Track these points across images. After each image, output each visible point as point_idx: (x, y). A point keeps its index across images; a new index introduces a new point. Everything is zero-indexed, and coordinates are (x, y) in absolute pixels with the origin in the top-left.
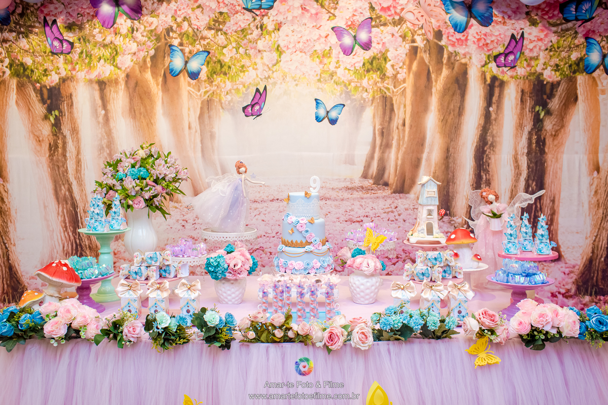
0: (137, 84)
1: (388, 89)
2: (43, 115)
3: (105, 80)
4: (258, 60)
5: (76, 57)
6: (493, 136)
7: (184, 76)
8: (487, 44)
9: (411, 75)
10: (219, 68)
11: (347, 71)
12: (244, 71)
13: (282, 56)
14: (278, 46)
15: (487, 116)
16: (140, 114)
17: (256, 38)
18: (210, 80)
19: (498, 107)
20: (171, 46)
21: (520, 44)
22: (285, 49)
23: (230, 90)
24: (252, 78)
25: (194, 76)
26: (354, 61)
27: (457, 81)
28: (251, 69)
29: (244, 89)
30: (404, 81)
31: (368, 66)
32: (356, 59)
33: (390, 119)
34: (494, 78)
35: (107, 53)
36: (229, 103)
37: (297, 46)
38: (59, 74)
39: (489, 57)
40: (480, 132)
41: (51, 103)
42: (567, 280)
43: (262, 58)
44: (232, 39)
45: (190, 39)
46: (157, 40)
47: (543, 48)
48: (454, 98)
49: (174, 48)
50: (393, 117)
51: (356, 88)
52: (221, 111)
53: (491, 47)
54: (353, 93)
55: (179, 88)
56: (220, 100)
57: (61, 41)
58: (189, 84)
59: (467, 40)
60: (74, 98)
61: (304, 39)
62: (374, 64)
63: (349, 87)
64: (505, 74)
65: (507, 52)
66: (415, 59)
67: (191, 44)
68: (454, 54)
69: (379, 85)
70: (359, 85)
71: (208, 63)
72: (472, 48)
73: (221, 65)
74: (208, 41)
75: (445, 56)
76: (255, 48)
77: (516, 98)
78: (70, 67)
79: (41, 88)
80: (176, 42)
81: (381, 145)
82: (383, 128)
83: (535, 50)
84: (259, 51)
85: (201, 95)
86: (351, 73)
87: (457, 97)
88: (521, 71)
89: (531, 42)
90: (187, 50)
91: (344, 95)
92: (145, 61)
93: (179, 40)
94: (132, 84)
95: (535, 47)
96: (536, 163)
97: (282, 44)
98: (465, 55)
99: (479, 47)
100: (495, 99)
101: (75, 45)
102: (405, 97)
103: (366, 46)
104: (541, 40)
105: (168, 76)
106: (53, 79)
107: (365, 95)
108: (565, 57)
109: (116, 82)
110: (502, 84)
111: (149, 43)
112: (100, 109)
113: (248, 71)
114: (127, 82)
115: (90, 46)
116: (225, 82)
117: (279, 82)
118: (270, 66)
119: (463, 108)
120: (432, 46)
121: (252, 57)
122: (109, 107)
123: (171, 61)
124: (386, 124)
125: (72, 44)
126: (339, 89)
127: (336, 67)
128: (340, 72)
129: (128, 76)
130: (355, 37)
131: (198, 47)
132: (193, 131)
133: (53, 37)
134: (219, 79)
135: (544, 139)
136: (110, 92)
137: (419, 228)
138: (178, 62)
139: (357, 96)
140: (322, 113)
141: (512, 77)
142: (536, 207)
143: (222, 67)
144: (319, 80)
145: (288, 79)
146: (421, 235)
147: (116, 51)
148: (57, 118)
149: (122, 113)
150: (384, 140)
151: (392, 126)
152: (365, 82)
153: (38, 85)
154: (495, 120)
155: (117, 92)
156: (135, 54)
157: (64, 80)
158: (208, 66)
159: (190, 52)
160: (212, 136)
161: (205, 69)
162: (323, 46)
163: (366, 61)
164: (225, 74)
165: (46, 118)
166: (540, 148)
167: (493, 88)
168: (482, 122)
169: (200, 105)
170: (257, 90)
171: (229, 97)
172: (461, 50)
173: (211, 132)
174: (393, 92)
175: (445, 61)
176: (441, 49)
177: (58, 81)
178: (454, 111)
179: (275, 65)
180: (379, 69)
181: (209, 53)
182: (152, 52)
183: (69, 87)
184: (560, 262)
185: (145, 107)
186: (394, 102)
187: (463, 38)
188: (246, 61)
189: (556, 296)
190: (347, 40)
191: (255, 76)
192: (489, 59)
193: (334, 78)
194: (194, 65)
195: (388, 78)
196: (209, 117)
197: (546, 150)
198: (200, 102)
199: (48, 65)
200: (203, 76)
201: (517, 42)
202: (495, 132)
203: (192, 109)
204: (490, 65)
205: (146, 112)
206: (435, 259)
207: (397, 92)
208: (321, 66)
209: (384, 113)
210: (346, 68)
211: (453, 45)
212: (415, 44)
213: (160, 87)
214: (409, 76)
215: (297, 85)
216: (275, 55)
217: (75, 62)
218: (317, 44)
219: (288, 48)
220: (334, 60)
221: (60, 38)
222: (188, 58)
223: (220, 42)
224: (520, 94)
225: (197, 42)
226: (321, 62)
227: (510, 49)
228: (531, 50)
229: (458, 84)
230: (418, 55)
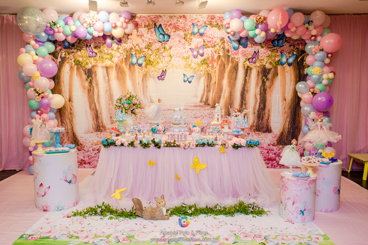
0: (119, 68)
1: (210, 71)
2: (86, 79)
3: (108, 66)
4: (163, 60)
5: (98, 58)
6: (247, 88)
7: (137, 65)
8: (246, 54)
9: (218, 66)
10: (149, 63)
11: (195, 64)
12: (158, 64)
13: (172, 59)
14: (171, 55)
15: (245, 80)
16: (121, 79)
17: (163, 52)
18: (146, 67)
19: (249, 77)
20: (132, 54)
21: (257, 54)
22: (173, 56)
23: (153, 71)
24: (161, 66)
25: (140, 65)
26: (197, 60)
27: (234, 68)
28: (161, 63)
29: (158, 70)
30: (215, 68)
31: (202, 62)
32: (198, 60)
33: (210, 81)
34: (248, 67)
35: (109, 57)
36: (153, 75)
37: (177, 55)
38: (92, 64)
39: (246, 59)
40: (242, 86)
41: (89, 74)
42: (274, 139)
43: (165, 59)
44: (154, 52)
45: (139, 52)
46: (127, 52)
47: (266, 56)
48: (233, 74)
49: (133, 55)
50: (211, 81)
51: (198, 70)
52: (150, 78)
53: (247, 55)
54: (197, 72)
55: (135, 69)
56: (149, 74)
57: (92, 52)
58: (139, 68)
59: (238, 53)
60: (97, 73)
61: (180, 52)
62: (205, 62)
63: (196, 70)
64: (252, 65)
65: (253, 57)
66: (220, 60)
67: (139, 54)
68: (234, 58)
69: (207, 69)
70: (199, 69)
71: (145, 61)
72: (240, 56)
73: (150, 61)
74: (145, 53)
75: (230, 59)
76: (162, 56)
77: (256, 74)
78: (95, 62)
79: (85, 69)
80: (134, 53)
81: (207, 91)
82: (208, 85)
83: (263, 57)
84: (164, 57)
85: (143, 72)
86: (197, 65)
87: (235, 73)
88: (258, 64)
89: (261, 54)
90: (138, 56)
91: (194, 73)
92: (122, 60)
93: (135, 52)
94: (118, 68)
95: (263, 55)
96: (263, 98)
97: (172, 54)
98: (237, 58)
99: (243, 55)
100: (248, 74)
101: (97, 54)
102: (216, 74)
103: (202, 55)
104: (265, 53)
105: (131, 65)
106: (89, 66)
107: (201, 73)
108: (273, 60)
109: (112, 67)
110: (251, 69)
111: (124, 53)
112: (106, 77)
113: (159, 64)
114: (116, 67)
115: (103, 54)
116: (151, 68)
117: (171, 68)
118: (168, 62)
119: (237, 78)
120: (226, 55)
121: (161, 59)
122: (109, 76)
123: (132, 60)
124: (209, 83)
125: (96, 54)
126: (192, 70)
127: (191, 63)
128: (192, 64)
129: (116, 65)
130: (198, 52)
131: (142, 55)
132: (140, 85)
133: (90, 51)
134: (149, 67)
135: (266, 89)
136: (110, 71)
137: (215, 120)
138: (134, 60)
139: (198, 73)
140: (186, 79)
141: (254, 66)
142: (263, 113)
143: (150, 62)
144: (185, 67)
145: (174, 67)
146: (215, 122)
147: (112, 56)
148: (91, 80)
149: (114, 78)
150: (208, 89)
151: (211, 84)
152: (201, 68)
153: (84, 68)
154: (248, 82)
155: (112, 71)
156: (119, 57)
157: (93, 66)
158: (145, 62)
159: (139, 57)
160: (147, 87)
161: (144, 63)
162: (186, 55)
163: (202, 61)
164: (151, 65)
165: (87, 80)
166: (264, 92)
167: (248, 70)
168: (243, 83)
169: (142, 76)
170: (163, 71)
171: (153, 73)
172: (236, 57)
173: (146, 85)
174: (211, 72)
175: (230, 61)
176: (229, 56)
177: (91, 67)
178: (233, 78)
179: (169, 62)
180: (206, 63)
181: (146, 57)
182: (125, 57)
183: (95, 69)
184: (271, 133)
185: (123, 76)
186: (212, 75)
187: (237, 52)
188: (159, 60)
189: (270, 145)
190: (195, 53)
191: (162, 66)
192: (246, 60)
193: (190, 66)
194: (140, 61)
195: (210, 66)
196: (146, 80)
197: (267, 93)
198: (142, 75)
199: (88, 61)
200: (143, 65)
201: (256, 54)
202: (248, 86)
203: (139, 77)
204: (246, 62)
205: (123, 78)
206: (215, 128)
207: (213, 72)
208: (186, 62)
209: (208, 79)
210: (195, 63)
211: (233, 55)
212: (219, 55)
213: (128, 69)
214: (217, 66)
215: (177, 69)
216: (169, 58)
217: (97, 60)
218: (184, 54)
219: (174, 56)
220: (190, 60)
221: (92, 51)
222: (138, 59)
223: (150, 53)
224: (257, 72)
225: (141, 53)
226: (186, 61)
227: (254, 56)
228: (261, 57)
229: (235, 69)
230: (221, 58)
